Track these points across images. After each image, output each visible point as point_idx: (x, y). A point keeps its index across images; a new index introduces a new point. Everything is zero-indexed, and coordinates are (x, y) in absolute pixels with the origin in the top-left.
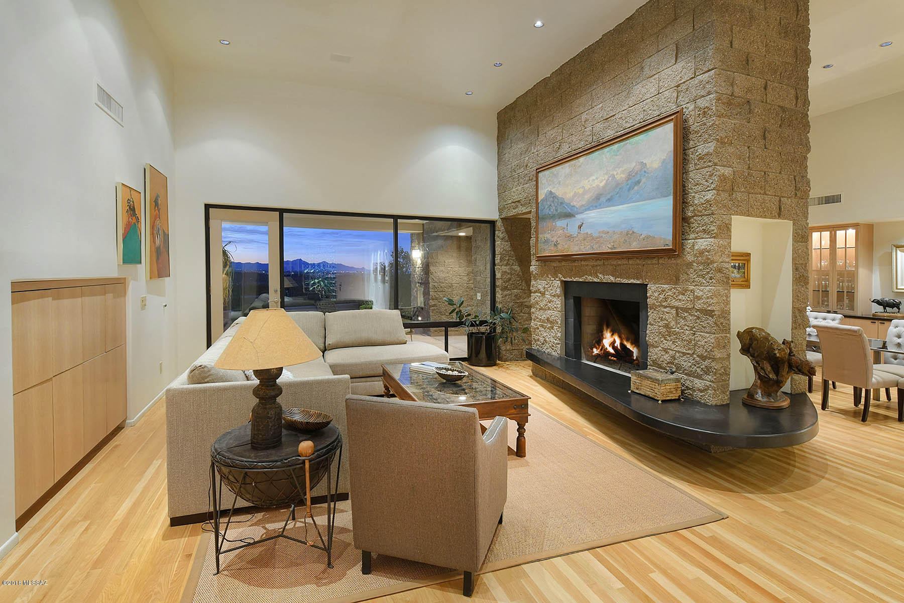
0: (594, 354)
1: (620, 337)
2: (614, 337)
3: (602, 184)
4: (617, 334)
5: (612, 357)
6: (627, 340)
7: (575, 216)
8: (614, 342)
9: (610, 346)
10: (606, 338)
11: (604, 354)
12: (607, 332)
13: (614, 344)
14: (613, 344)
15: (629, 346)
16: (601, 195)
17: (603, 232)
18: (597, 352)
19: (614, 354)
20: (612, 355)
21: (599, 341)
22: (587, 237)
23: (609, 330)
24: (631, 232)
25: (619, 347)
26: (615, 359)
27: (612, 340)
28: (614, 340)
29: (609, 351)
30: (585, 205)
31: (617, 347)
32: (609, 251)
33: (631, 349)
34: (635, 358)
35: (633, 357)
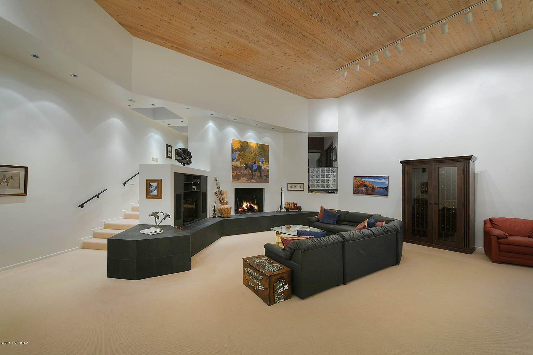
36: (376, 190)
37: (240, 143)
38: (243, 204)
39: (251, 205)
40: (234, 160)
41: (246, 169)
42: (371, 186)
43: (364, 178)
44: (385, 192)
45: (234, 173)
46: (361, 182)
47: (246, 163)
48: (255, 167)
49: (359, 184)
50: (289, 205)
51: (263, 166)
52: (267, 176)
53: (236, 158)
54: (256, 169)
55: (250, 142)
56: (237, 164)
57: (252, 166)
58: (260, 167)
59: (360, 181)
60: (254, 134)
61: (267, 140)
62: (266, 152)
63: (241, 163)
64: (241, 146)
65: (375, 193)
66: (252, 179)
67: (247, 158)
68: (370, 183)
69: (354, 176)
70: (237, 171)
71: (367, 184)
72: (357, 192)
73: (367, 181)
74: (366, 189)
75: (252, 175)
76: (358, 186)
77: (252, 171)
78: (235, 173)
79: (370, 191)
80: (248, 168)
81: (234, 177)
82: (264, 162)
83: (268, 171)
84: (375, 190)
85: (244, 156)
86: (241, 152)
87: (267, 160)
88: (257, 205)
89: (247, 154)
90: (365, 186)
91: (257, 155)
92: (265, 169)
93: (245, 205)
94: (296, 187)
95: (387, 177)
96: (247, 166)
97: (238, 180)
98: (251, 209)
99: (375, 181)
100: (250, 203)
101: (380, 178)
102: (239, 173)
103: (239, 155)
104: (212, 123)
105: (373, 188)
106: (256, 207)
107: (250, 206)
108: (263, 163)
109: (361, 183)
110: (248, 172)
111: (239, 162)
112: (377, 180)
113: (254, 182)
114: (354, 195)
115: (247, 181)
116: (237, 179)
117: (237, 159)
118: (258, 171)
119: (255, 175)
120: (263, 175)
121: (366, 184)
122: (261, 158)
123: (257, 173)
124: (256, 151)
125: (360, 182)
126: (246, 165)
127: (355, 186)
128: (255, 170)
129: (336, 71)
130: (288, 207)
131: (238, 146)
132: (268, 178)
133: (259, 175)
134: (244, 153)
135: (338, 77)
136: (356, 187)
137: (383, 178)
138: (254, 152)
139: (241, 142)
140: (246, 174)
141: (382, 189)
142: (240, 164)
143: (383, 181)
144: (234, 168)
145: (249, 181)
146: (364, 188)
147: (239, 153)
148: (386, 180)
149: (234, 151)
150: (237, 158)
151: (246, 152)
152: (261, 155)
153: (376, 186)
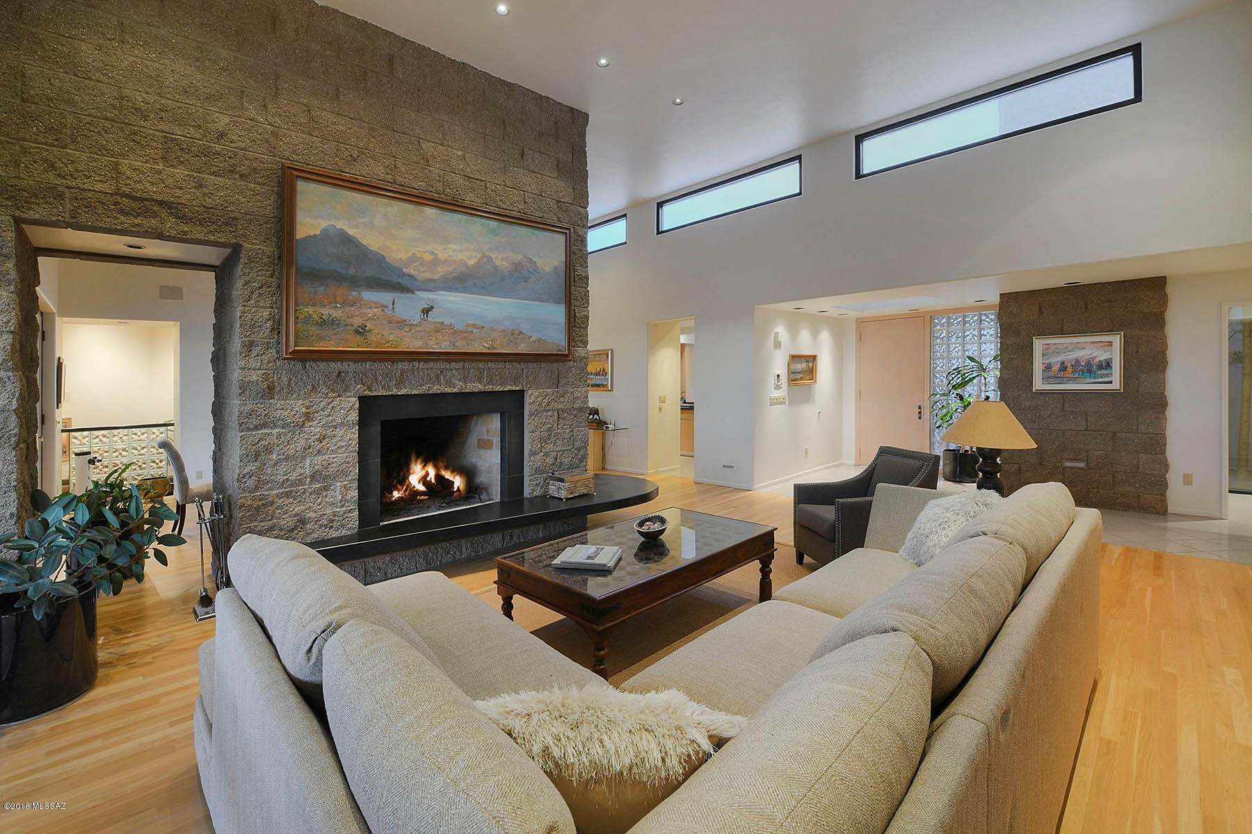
0: (393, 499)
1: (436, 467)
2: (426, 468)
3: (471, 262)
4: (431, 464)
5: (421, 496)
6: (446, 468)
7: (413, 292)
8: (427, 474)
9: (419, 482)
10: (413, 473)
11: (409, 495)
12: (416, 464)
13: (426, 478)
14: (424, 480)
15: (447, 475)
16: (471, 275)
17: (474, 326)
18: (400, 495)
19: (425, 491)
20: (422, 493)
21: (403, 480)
22: (440, 328)
23: (419, 461)
24: (518, 332)
25: (433, 481)
26: (426, 497)
27: (423, 473)
28: (427, 472)
29: (417, 490)
30: (438, 282)
31: (430, 481)
32: (486, 351)
33: (451, 479)
34: (455, 490)
35: (453, 488)
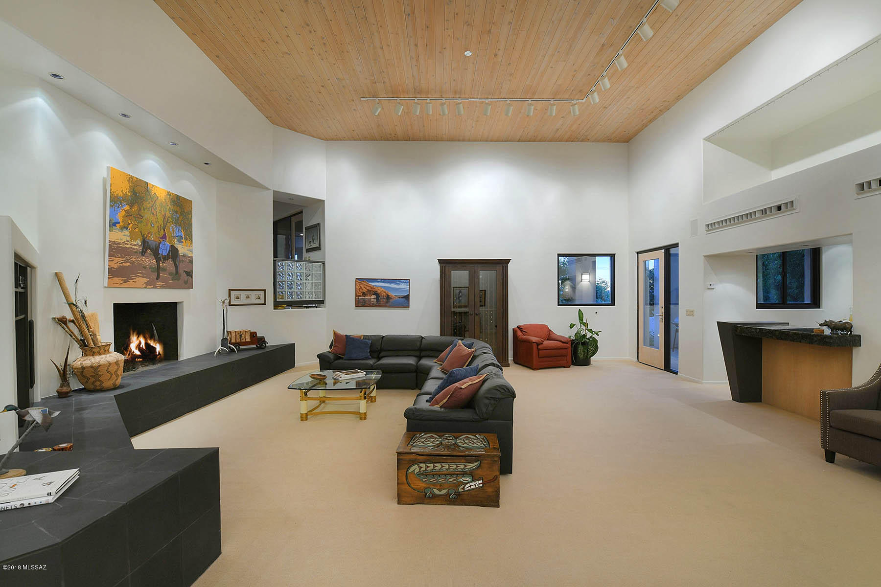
36: (393, 300)
37: (129, 181)
38: (129, 340)
39: (149, 342)
40: (113, 224)
41: (143, 253)
42: (385, 294)
43: (373, 282)
44: (404, 302)
45: (113, 262)
46: (368, 288)
47: (143, 236)
48: (164, 251)
49: (365, 290)
50: (241, 336)
51: (182, 249)
52: (190, 274)
53: (120, 220)
54: (166, 254)
55: (153, 186)
56: (121, 237)
57: (158, 248)
58: (174, 251)
59: (366, 285)
60: (159, 165)
61: (187, 188)
62: (187, 217)
63: (133, 237)
64: (134, 193)
65: (390, 304)
66: (157, 279)
67: (147, 225)
68: (383, 289)
69: (356, 279)
70: (122, 257)
71: (379, 292)
72: (361, 303)
73: (378, 287)
74: (377, 298)
75: (159, 269)
76: (364, 294)
77: (158, 260)
78: (117, 262)
79: (383, 301)
80: (149, 251)
81: (112, 273)
82: (183, 240)
83: (191, 262)
84: (391, 300)
85: (139, 217)
86: (131, 207)
87: (189, 237)
88: (160, 341)
89: (147, 215)
90: (376, 294)
91: (168, 220)
92: (184, 256)
93: (136, 343)
94: (248, 297)
95: (407, 281)
96: (145, 245)
97: (125, 282)
98: (148, 355)
99: (389, 287)
100: (147, 336)
101: (398, 282)
102: (128, 264)
103: (128, 214)
104: (44, 100)
105: (388, 297)
106: (159, 348)
107: (147, 344)
108: (180, 241)
109: (368, 290)
110: (149, 261)
111: (127, 233)
112: (393, 286)
113: (162, 287)
114: (355, 309)
115: (147, 284)
116: (121, 280)
117: (121, 224)
118: (170, 261)
119: (164, 270)
120: (181, 271)
121: (376, 291)
122: (176, 229)
123: (168, 265)
124: (166, 209)
125: (366, 288)
126: (144, 242)
127: (358, 294)
128: (166, 258)
129: (362, 99)
130: (238, 341)
131: (123, 189)
132: (192, 277)
133: (173, 269)
134: (140, 210)
135: (354, 110)
136: (360, 296)
137: (403, 282)
138: (163, 213)
139: (131, 179)
140: (145, 268)
141: (400, 299)
142: (129, 239)
143: (403, 286)
144: (115, 250)
145: (151, 284)
146: (375, 296)
147: (127, 207)
148: (407, 285)
149: (115, 201)
150: (122, 222)
151: (144, 209)
152: (177, 223)
153: (392, 294)
